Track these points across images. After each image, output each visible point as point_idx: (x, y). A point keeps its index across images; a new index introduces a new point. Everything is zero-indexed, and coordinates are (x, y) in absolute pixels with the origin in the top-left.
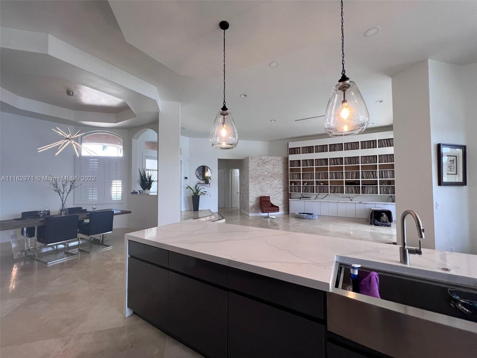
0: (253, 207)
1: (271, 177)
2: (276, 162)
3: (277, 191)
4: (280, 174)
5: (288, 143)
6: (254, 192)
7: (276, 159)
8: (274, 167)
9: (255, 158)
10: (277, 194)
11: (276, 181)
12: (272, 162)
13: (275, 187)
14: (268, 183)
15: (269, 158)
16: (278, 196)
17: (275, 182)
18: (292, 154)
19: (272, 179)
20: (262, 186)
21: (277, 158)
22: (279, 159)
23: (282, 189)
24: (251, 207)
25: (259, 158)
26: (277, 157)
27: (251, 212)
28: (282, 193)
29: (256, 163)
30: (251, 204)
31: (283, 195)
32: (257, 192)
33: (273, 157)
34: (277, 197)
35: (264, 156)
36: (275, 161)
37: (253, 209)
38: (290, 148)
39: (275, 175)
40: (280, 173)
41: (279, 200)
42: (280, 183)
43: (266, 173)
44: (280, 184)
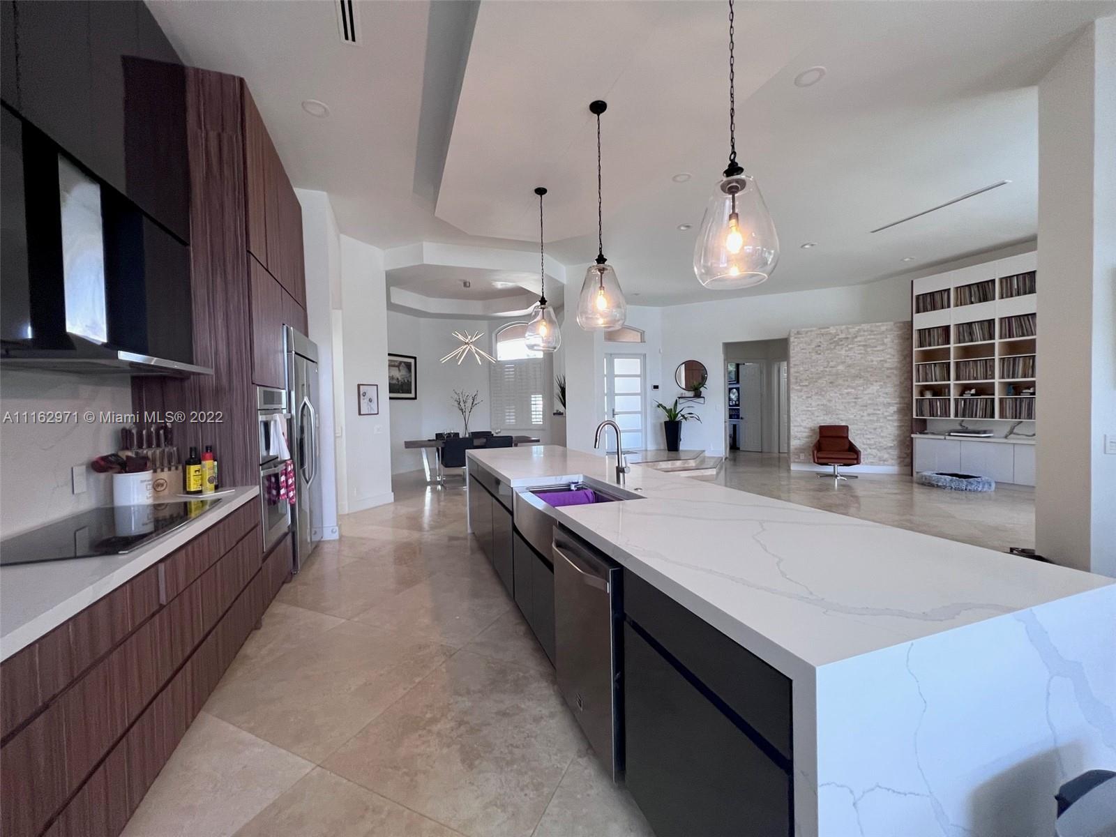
0: (801, 450)
1: (858, 376)
2: (872, 337)
3: (878, 412)
4: (888, 369)
5: (912, 281)
6: (803, 414)
7: (873, 329)
8: (866, 351)
9: (807, 332)
10: (878, 421)
11: (875, 388)
12: (859, 339)
13: (869, 402)
14: (848, 393)
15: (850, 330)
16: (881, 427)
17: (869, 391)
18: (924, 311)
19: (861, 381)
20: (830, 401)
21: (876, 326)
22: (883, 328)
23: (894, 409)
24: (796, 449)
25: (819, 332)
26: (877, 324)
27: (795, 462)
28: (895, 417)
29: (809, 345)
30: (795, 443)
31: (896, 424)
32: (813, 414)
33: (863, 325)
34: (875, 429)
35: (833, 325)
36: (870, 335)
37: (802, 457)
38: (918, 297)
39: (868, 372)
40: (887, 365)
41: (882, 437)
42: (887, 390)
43: (841, 368)
44: (887, 393)
